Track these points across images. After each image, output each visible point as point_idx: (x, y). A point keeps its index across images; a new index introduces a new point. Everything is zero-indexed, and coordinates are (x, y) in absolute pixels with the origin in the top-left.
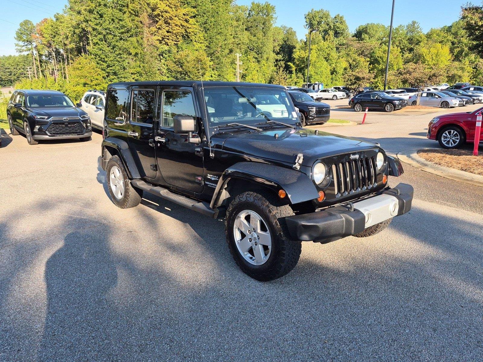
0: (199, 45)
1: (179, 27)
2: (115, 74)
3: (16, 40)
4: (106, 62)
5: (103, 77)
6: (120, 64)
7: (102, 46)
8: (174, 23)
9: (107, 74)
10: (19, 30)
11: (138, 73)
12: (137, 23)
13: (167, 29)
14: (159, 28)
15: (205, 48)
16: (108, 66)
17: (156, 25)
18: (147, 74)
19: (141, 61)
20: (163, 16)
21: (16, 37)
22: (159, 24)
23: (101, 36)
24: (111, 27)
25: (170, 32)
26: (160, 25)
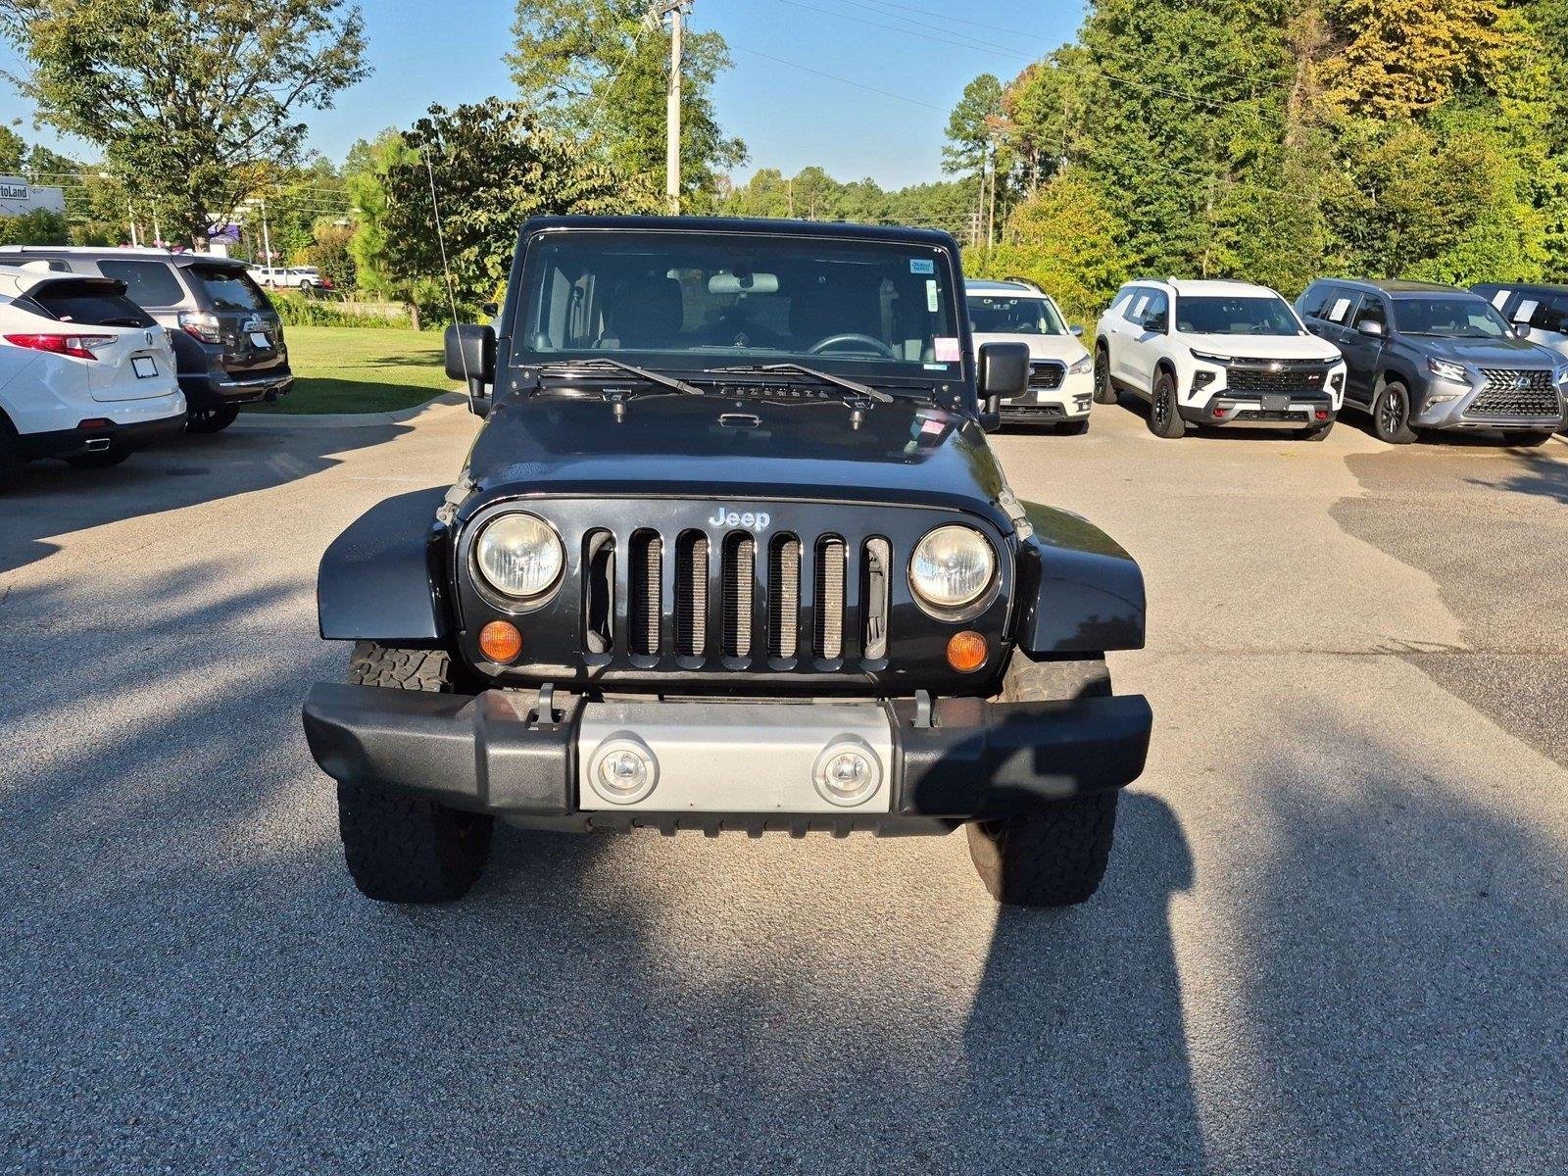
0: (1526, 108)
1: (1447, 46)
2: (1158, 226)
3: (948, 137)
4: (1134, 189)
5: (1115, 239)
6: (1181, 192)
7: (1132, 135)
8: (1422, 35)
9: (1130, 227)
10: (961, 107)
11: (1245, 221)
12: (1273, 47)
13: (1391, 58)
14: (1359, 60)
15: (1549, 120)
16: (1138, 203)
17: (1348, 49)
18: (1272, 223)
19: (1262, 180)
20: (1383, 11)
21: (949, 127)
22: (1359, 42)
23: (1136, 105)
24: (1174, 69)
25: (1402, 70)
26: (1363, 48)
